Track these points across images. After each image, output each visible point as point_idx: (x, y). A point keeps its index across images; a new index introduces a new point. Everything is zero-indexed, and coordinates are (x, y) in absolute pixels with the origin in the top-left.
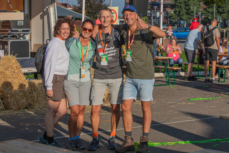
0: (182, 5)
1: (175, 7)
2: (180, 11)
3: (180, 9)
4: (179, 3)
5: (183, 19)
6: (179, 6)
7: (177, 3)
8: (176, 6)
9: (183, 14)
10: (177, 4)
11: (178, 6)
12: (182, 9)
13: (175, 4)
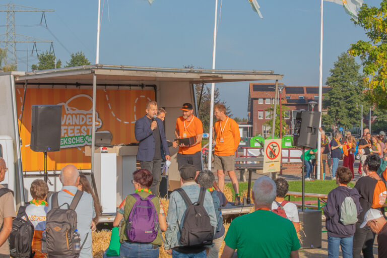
0: (342, 102)
1: (330, 105)
2: (337, 111)
3: (337, 108)
4: (337, 98)
5: (343, 123)
6: (336, 104)
7: (334, 98)
8: (332, 103)
9: (342, 116)
10: (332, 99)
11: (334, 104)
12: (340, 108)
13: (330, 100)
